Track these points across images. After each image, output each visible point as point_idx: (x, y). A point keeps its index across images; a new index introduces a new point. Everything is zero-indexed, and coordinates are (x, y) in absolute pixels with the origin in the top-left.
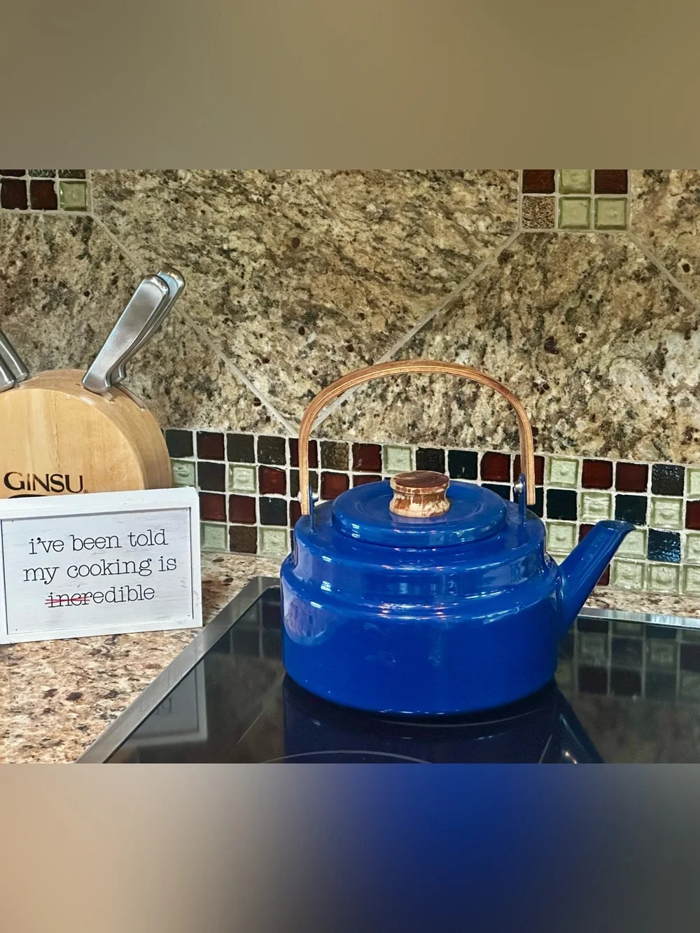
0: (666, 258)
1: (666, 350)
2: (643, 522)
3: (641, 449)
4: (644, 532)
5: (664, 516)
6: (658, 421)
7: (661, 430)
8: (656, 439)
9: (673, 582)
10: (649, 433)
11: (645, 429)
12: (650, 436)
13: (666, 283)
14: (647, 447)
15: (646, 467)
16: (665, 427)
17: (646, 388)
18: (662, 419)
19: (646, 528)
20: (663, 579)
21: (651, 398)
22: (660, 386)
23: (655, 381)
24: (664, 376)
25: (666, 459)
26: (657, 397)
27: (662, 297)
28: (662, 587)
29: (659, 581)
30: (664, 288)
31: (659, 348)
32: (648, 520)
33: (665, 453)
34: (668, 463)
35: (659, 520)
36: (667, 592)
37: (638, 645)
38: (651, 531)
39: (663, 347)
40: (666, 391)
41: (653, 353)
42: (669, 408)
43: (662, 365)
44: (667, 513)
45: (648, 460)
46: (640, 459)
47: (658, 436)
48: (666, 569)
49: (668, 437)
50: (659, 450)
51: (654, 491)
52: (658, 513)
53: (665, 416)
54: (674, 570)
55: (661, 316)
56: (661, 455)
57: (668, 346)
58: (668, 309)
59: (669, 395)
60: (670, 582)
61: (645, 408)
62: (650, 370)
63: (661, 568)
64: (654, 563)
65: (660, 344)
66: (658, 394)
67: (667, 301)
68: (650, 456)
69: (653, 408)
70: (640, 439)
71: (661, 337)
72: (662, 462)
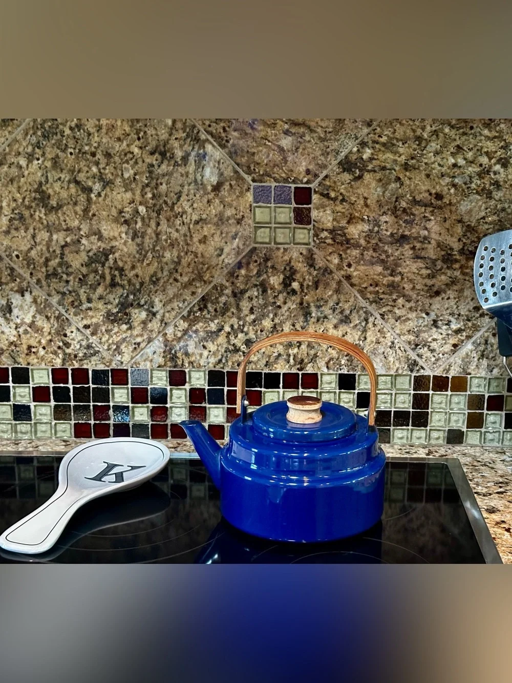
0: (5, 251)
1: (12, 303)
2: (9, 400)
3: (4, 359)
4: (10, 405)
5: (20, 396)
6: (12, 343)
7: (14, 348)
8: (12, 353)
9: (29, 432)
10: (8, 350)
11: (5, 348)
12: (8, 352)
13: (7, 265)
14: (7, 358)
15: (7, 369)
16: (16, 346)
17: (3, 325)
18: (14, 341)
19: (11, 403)
20: (23, 431)
21: (7, 330)
22: (11, 323)
23: (8, 320)
24: (12, 318)
25: (18, 364)
26: (9, 329)
27: (6, 273)
28: (24, 436)
29: (22, 433)
30: (7, 268)
31: (8, 302)
32: (12, 399)
33: (17, 361)
34: (19, 366)
35: (18, 398)
36: (26, 438)
37: (13, 469)
38: (14, 405)
39: (10, 301)
40: (14, 326)
41: (5, 305)
42: (17, 335)
43: (10, 311)
44: (22, 394)
45: (8, 365)
46: (4, 365)
47: (13, 351)
48: (24, 425)
49: (18, 351)
50: (14, 359)
51: (14, 382)
52: (17, 394)
53: (15, 340)
54: (29, 425)
55: (7, 284)
56: (15, 362)
57: (13, 301)
58: (10, 280)
59: (16, 328)
60: (27, 432)
61: (4, 336)
62: (4, 315)
63: (22, 425)
64: (17, 422)
65: (8, 300)
66: (10, 327)
67: (9, 275)
68: (9, 363)
69: (8, 335)
70: (3, 353)
71: (8, 295)
72: (16, 366)
